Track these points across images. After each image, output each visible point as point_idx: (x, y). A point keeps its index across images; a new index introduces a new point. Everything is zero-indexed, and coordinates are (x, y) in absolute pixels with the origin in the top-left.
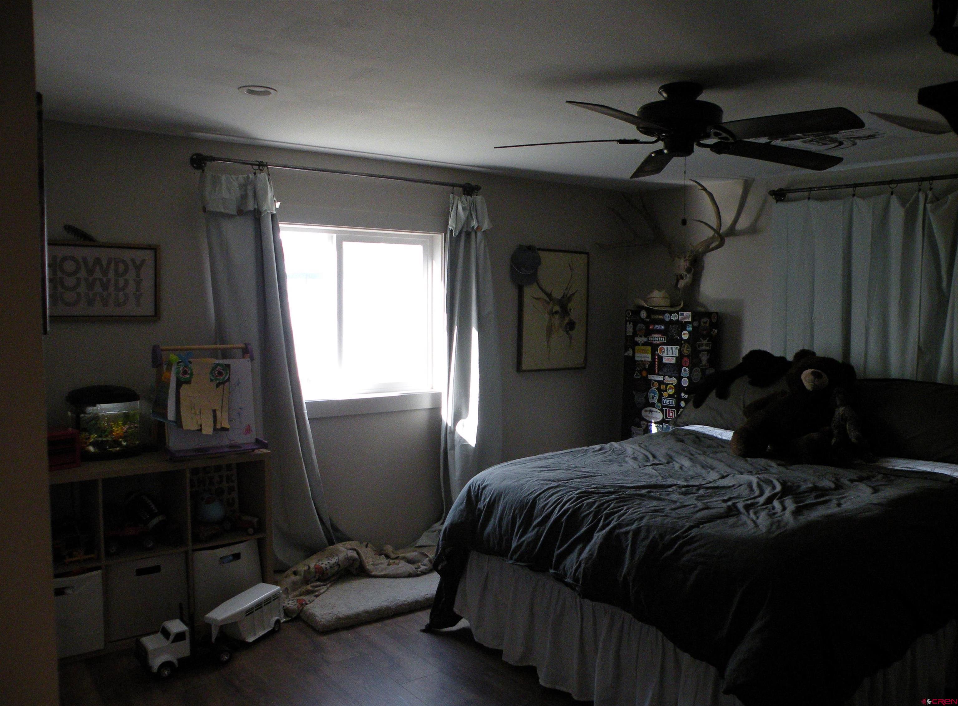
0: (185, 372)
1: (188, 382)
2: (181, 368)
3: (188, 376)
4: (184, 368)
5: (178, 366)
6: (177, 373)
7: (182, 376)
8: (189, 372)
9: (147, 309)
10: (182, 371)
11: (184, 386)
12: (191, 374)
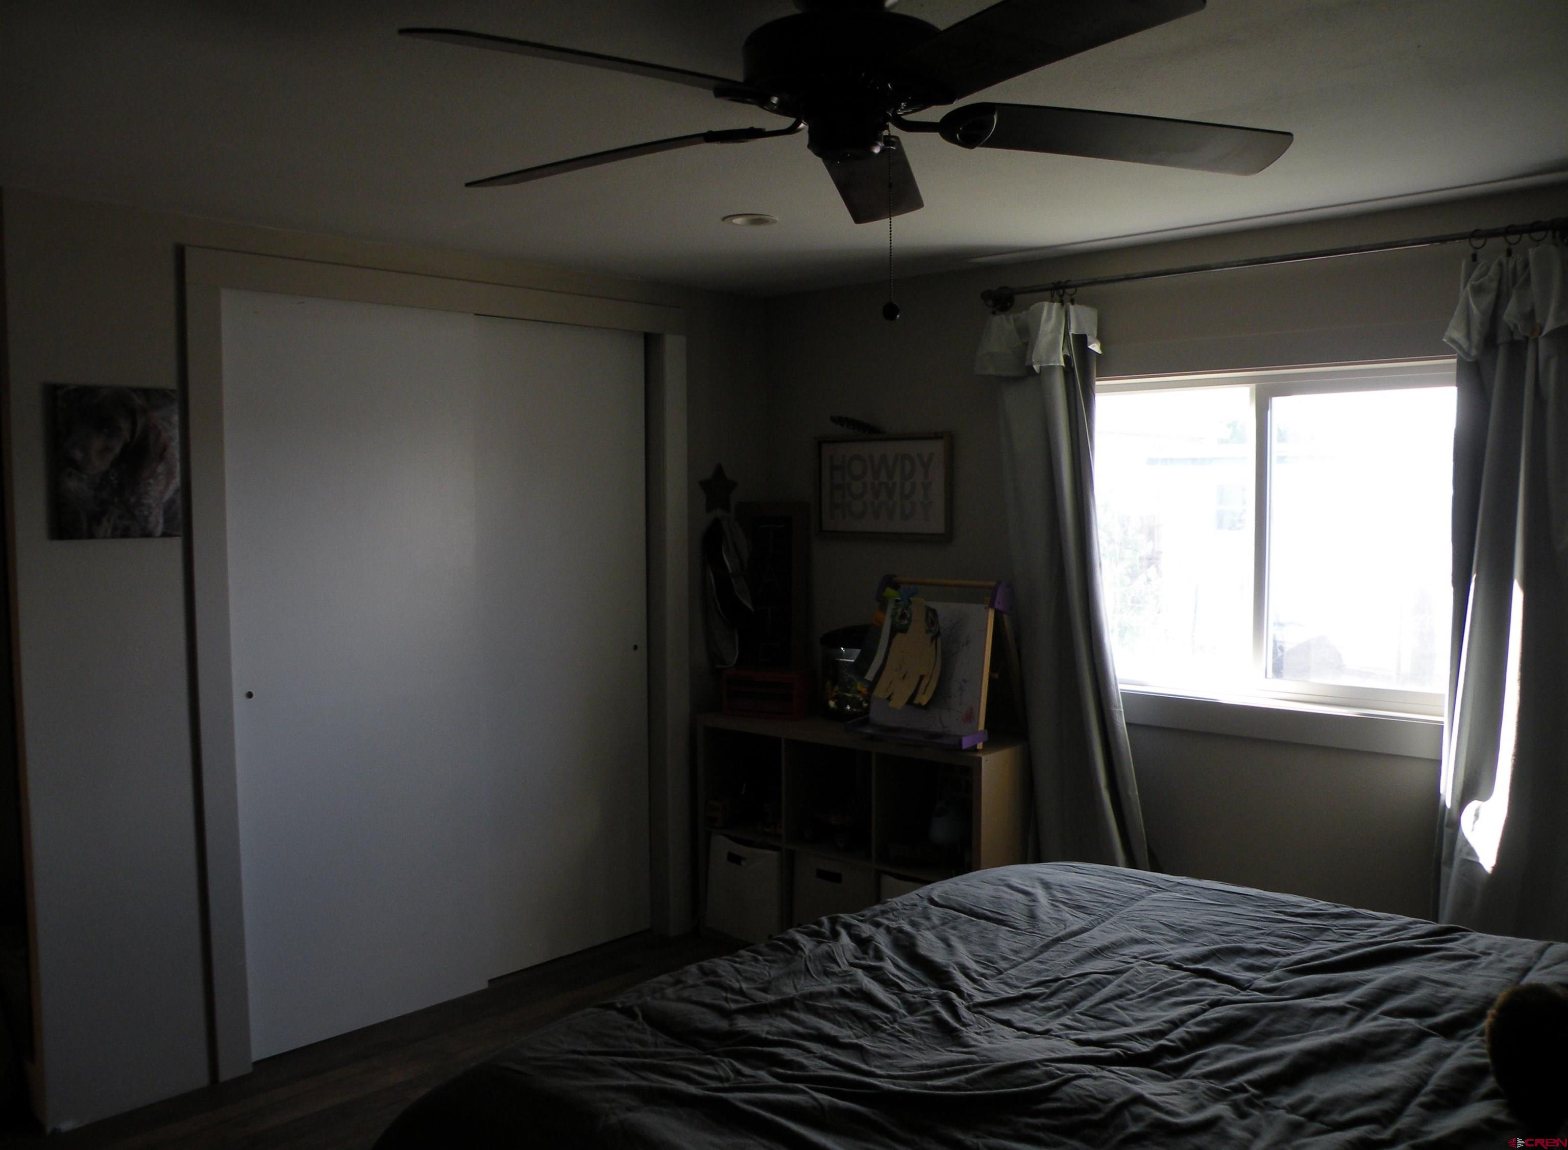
0: (903, 616)
1: (904, 630)
2: (899, 610)
3: (906, 622)
4: (903, 610)
5: (896, 605)
6: (893, 616)
7: (898, 620)
8: (908, 616)
9: (937, 525)
10: (900, 614)
11: (899, 636)
12: (910, 620)
